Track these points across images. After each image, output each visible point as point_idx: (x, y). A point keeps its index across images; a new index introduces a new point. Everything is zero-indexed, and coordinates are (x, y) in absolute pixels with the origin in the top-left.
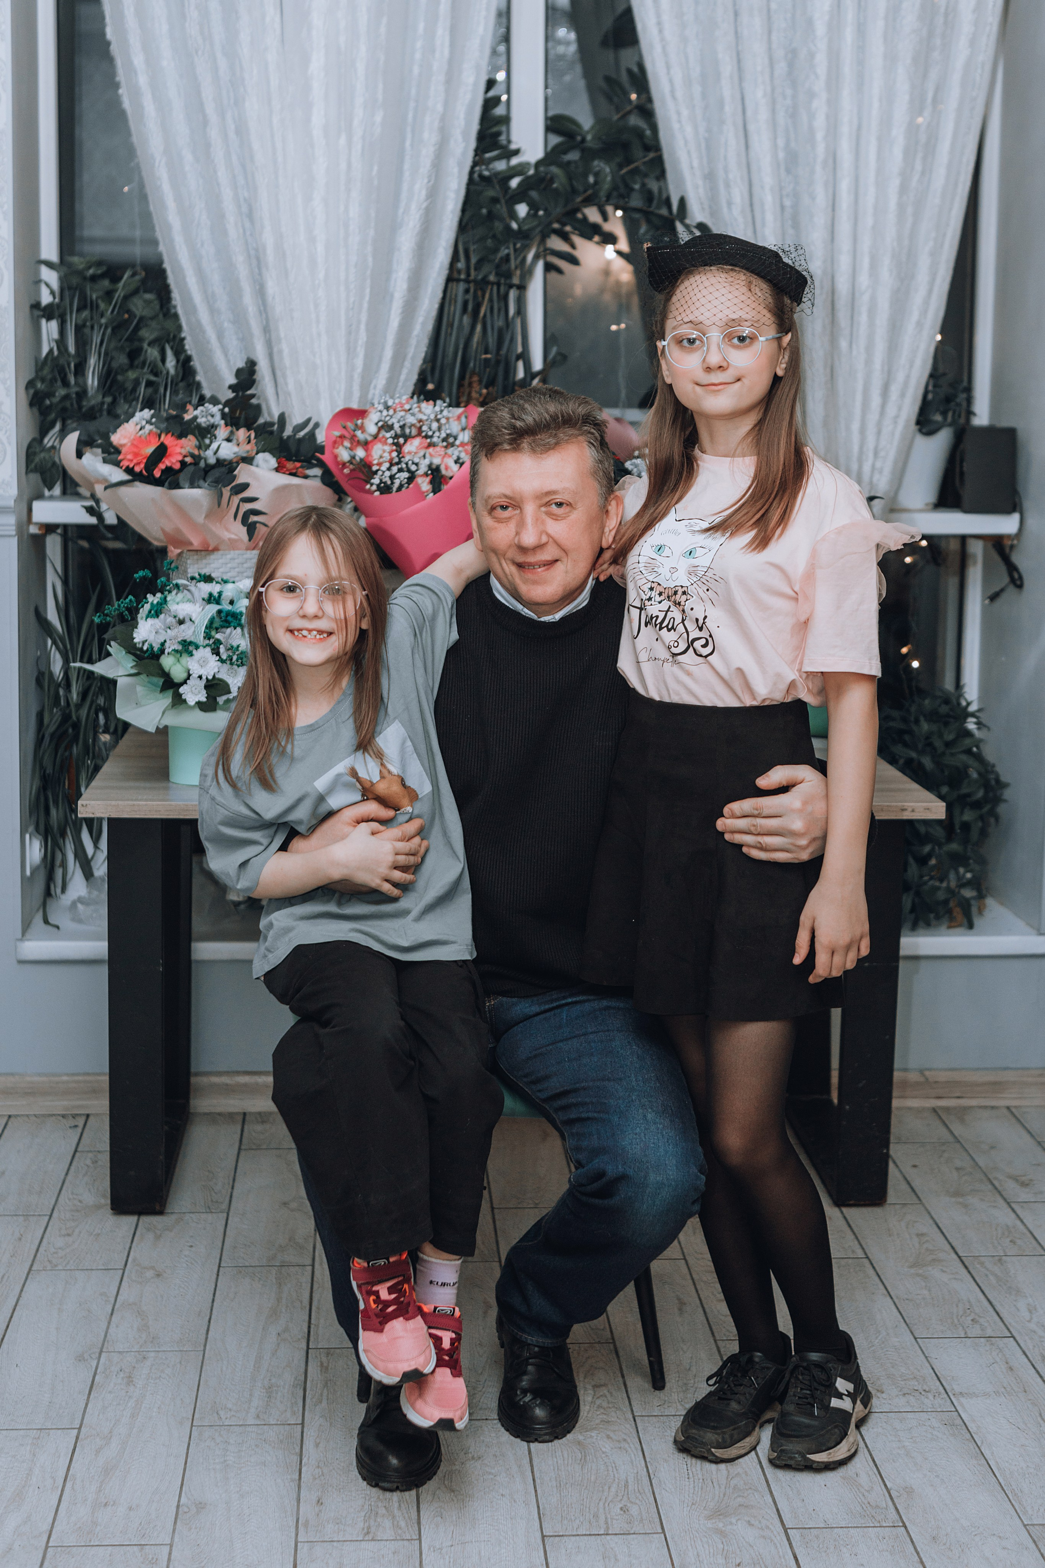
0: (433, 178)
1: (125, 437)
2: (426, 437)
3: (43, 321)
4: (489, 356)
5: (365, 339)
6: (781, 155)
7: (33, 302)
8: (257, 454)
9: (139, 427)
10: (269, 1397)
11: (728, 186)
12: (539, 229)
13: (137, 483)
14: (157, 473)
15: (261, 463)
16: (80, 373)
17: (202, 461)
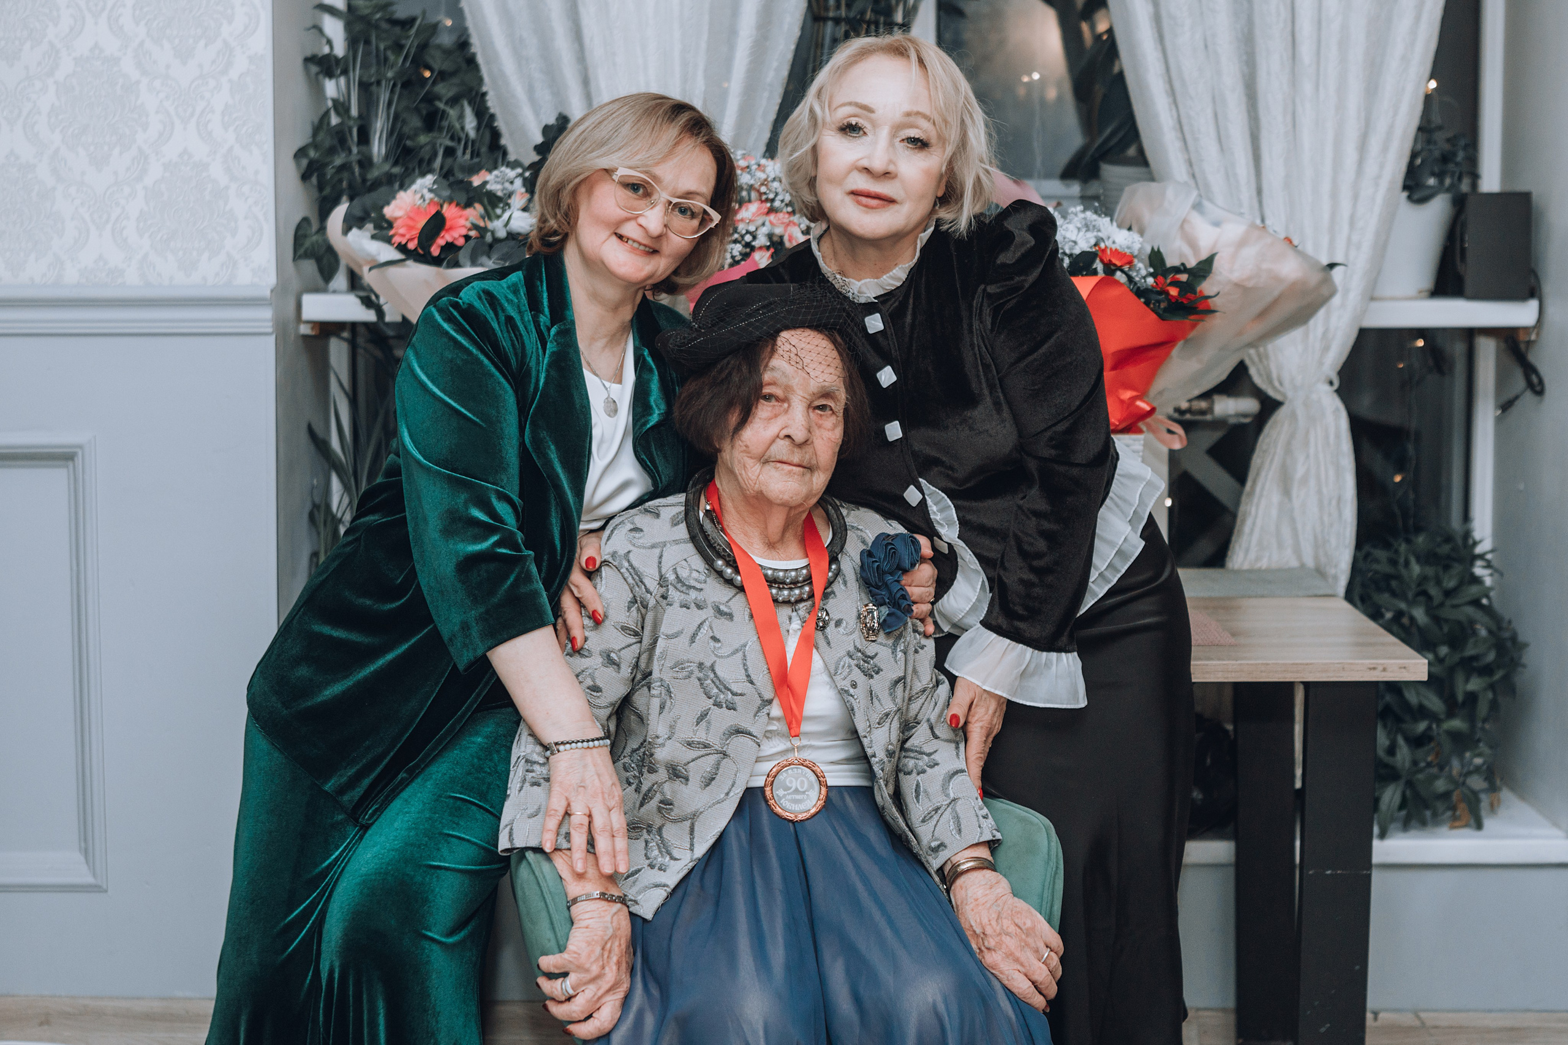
1: (400, 208)
2: (767, 200)
3: (325, 79)
5: (703, 88)
7: (309, 54)
9: (417, 195)
13: (410, 263)
14: (435, 251)
16: (364, 138)
17: (489, 234)
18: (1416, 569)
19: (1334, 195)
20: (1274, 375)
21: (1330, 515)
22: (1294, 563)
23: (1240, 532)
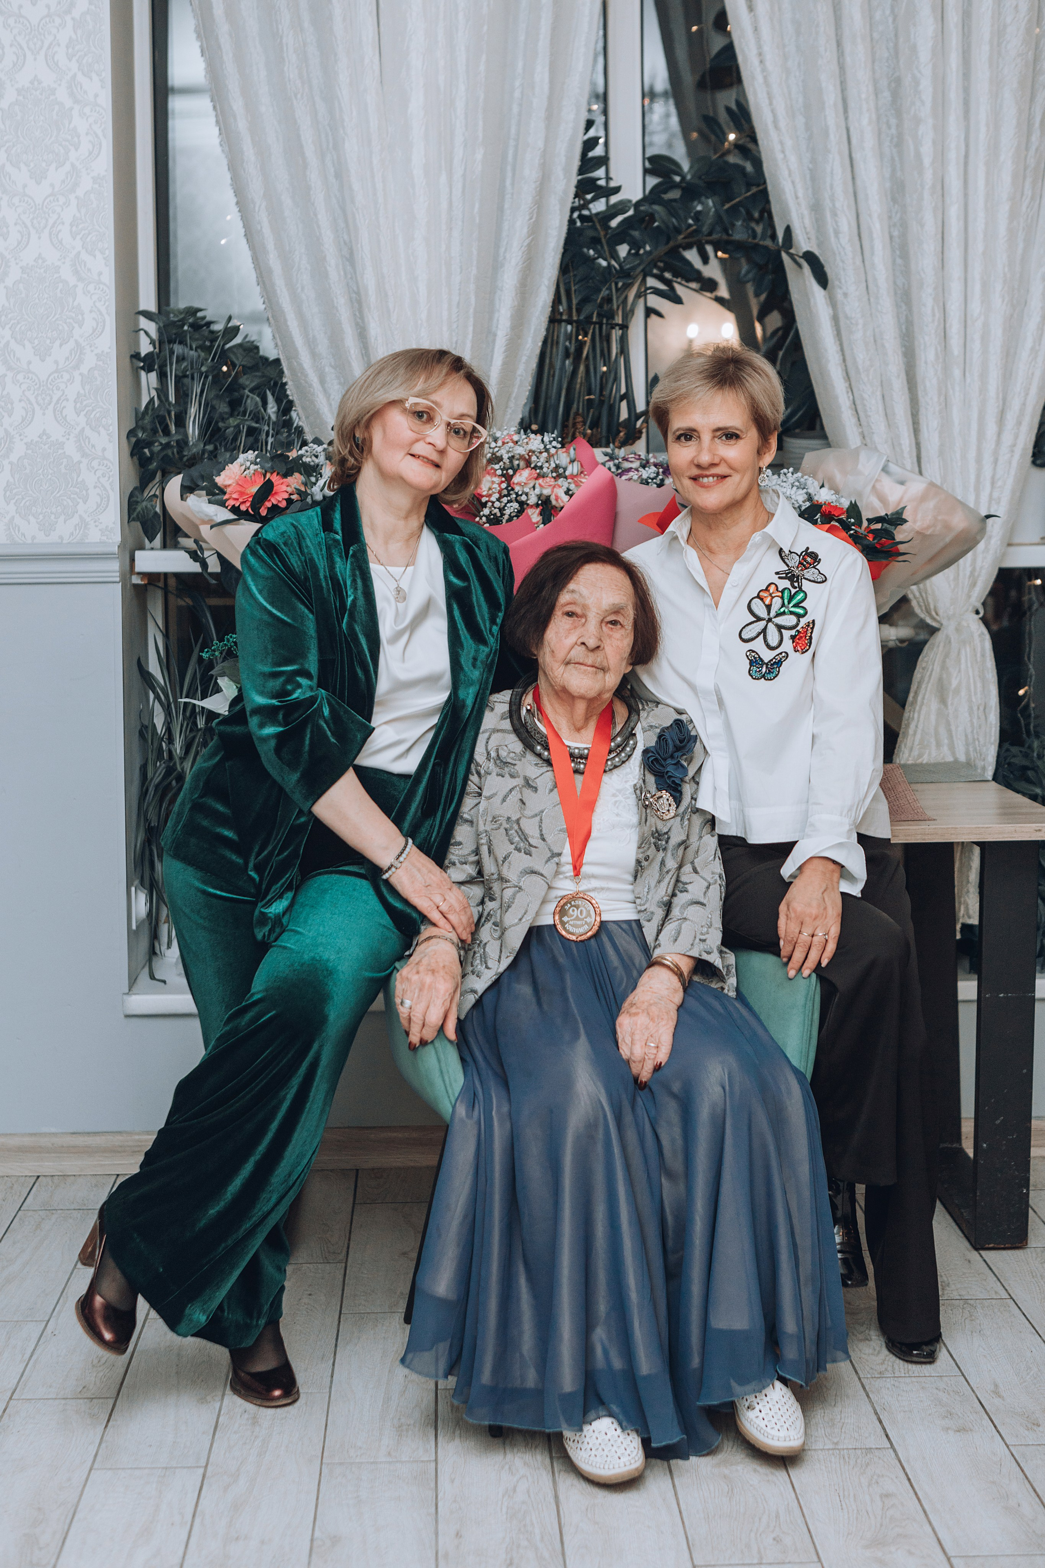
0: (535, 216)
1: (230, 478)
2: (535, 468)
3: (143, 374)
4: (592, 397)
6: (888, 185)
7: (133, 353)
9: (243, 467)
10: (400, 1435)
11: (834, 214)
12: (641, 268)
13: (242, 521)
14: (263, 512)
16: (181, 422)
17: (309, 497)
19: (979, 460)
20: (932, 607)
21: (979, 718)
22: (950, 759)
23: (906, 734)
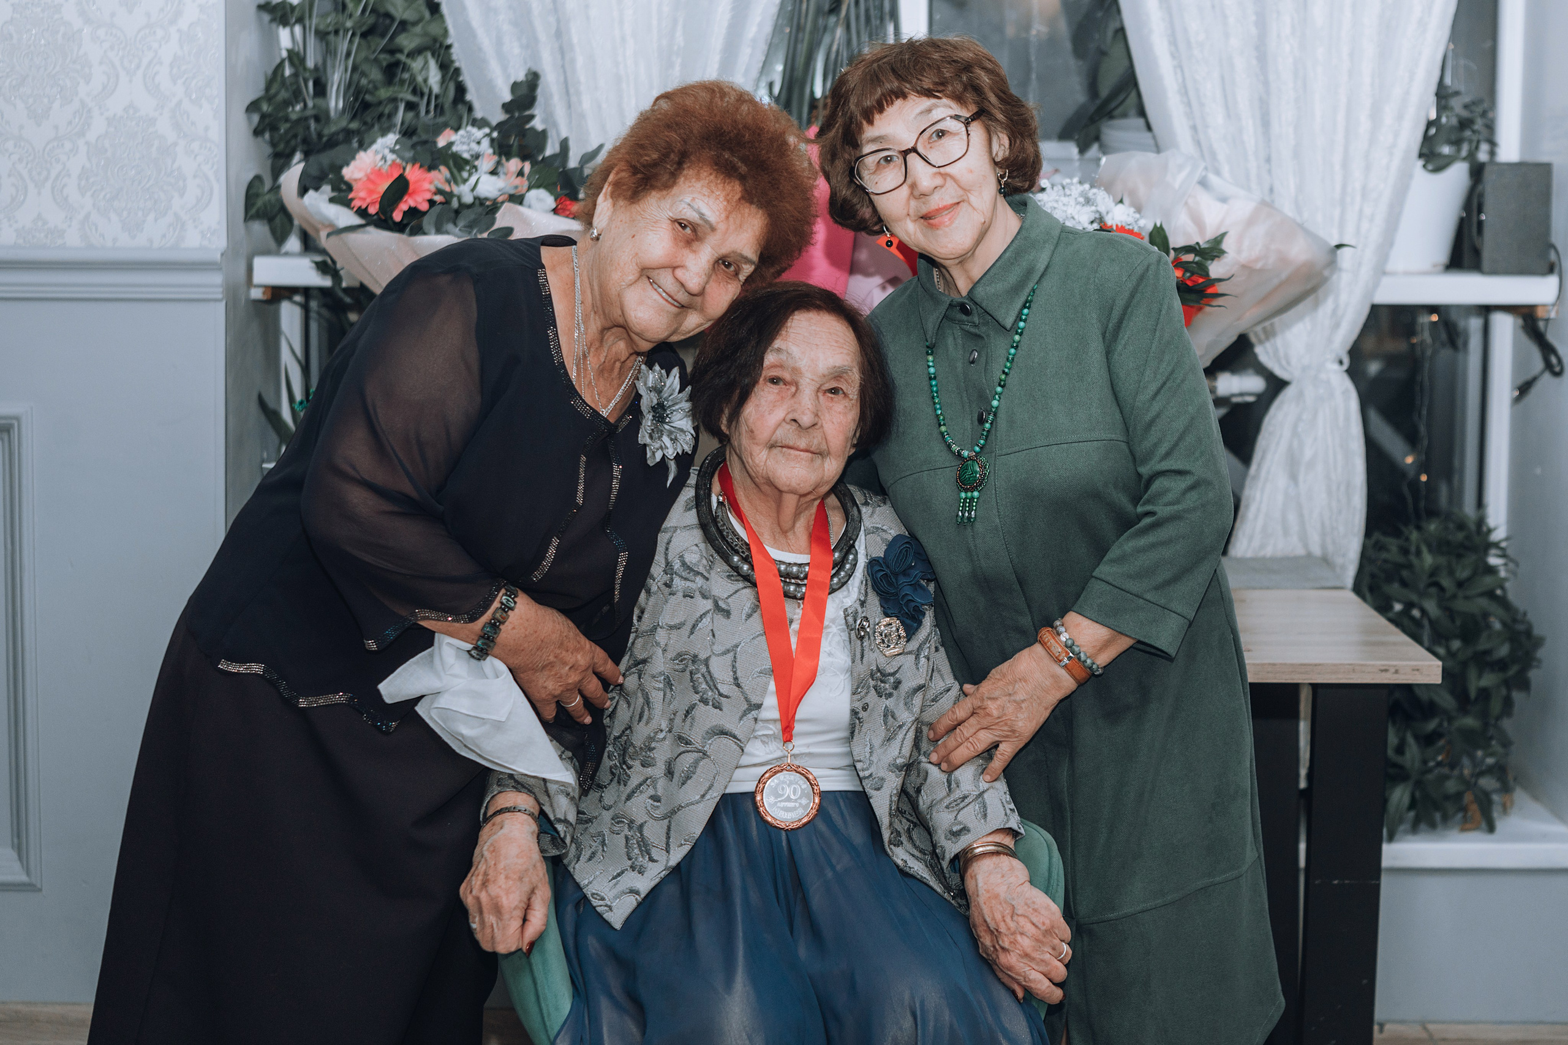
1: (360, 170)
3: (280, 27)
8: (529, 189)
9: (378, 156)
13: (371, 229)
14: (397, 216)
15: (534, 202)
16: (321, 89)
17: (455, 199)
18: (1428, 559)
19: (1345, 165)
20: (1281, 353)
21: (1338, 500)
22: (1300, 551)
